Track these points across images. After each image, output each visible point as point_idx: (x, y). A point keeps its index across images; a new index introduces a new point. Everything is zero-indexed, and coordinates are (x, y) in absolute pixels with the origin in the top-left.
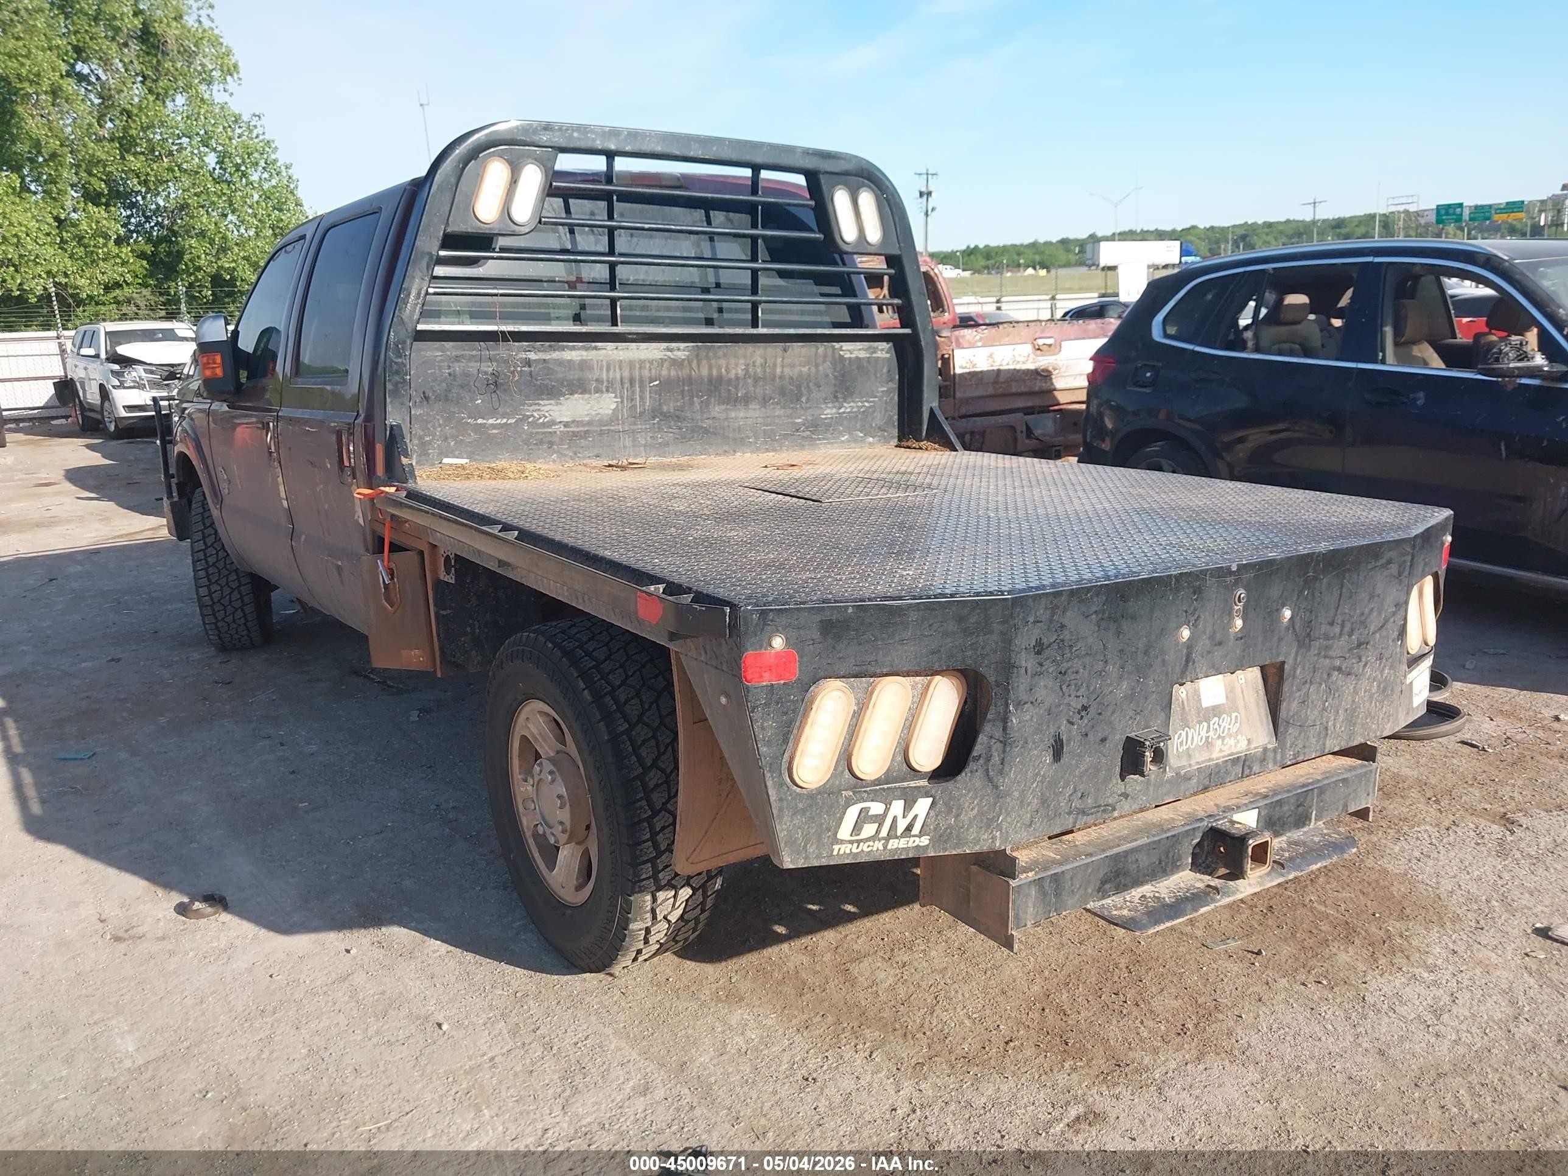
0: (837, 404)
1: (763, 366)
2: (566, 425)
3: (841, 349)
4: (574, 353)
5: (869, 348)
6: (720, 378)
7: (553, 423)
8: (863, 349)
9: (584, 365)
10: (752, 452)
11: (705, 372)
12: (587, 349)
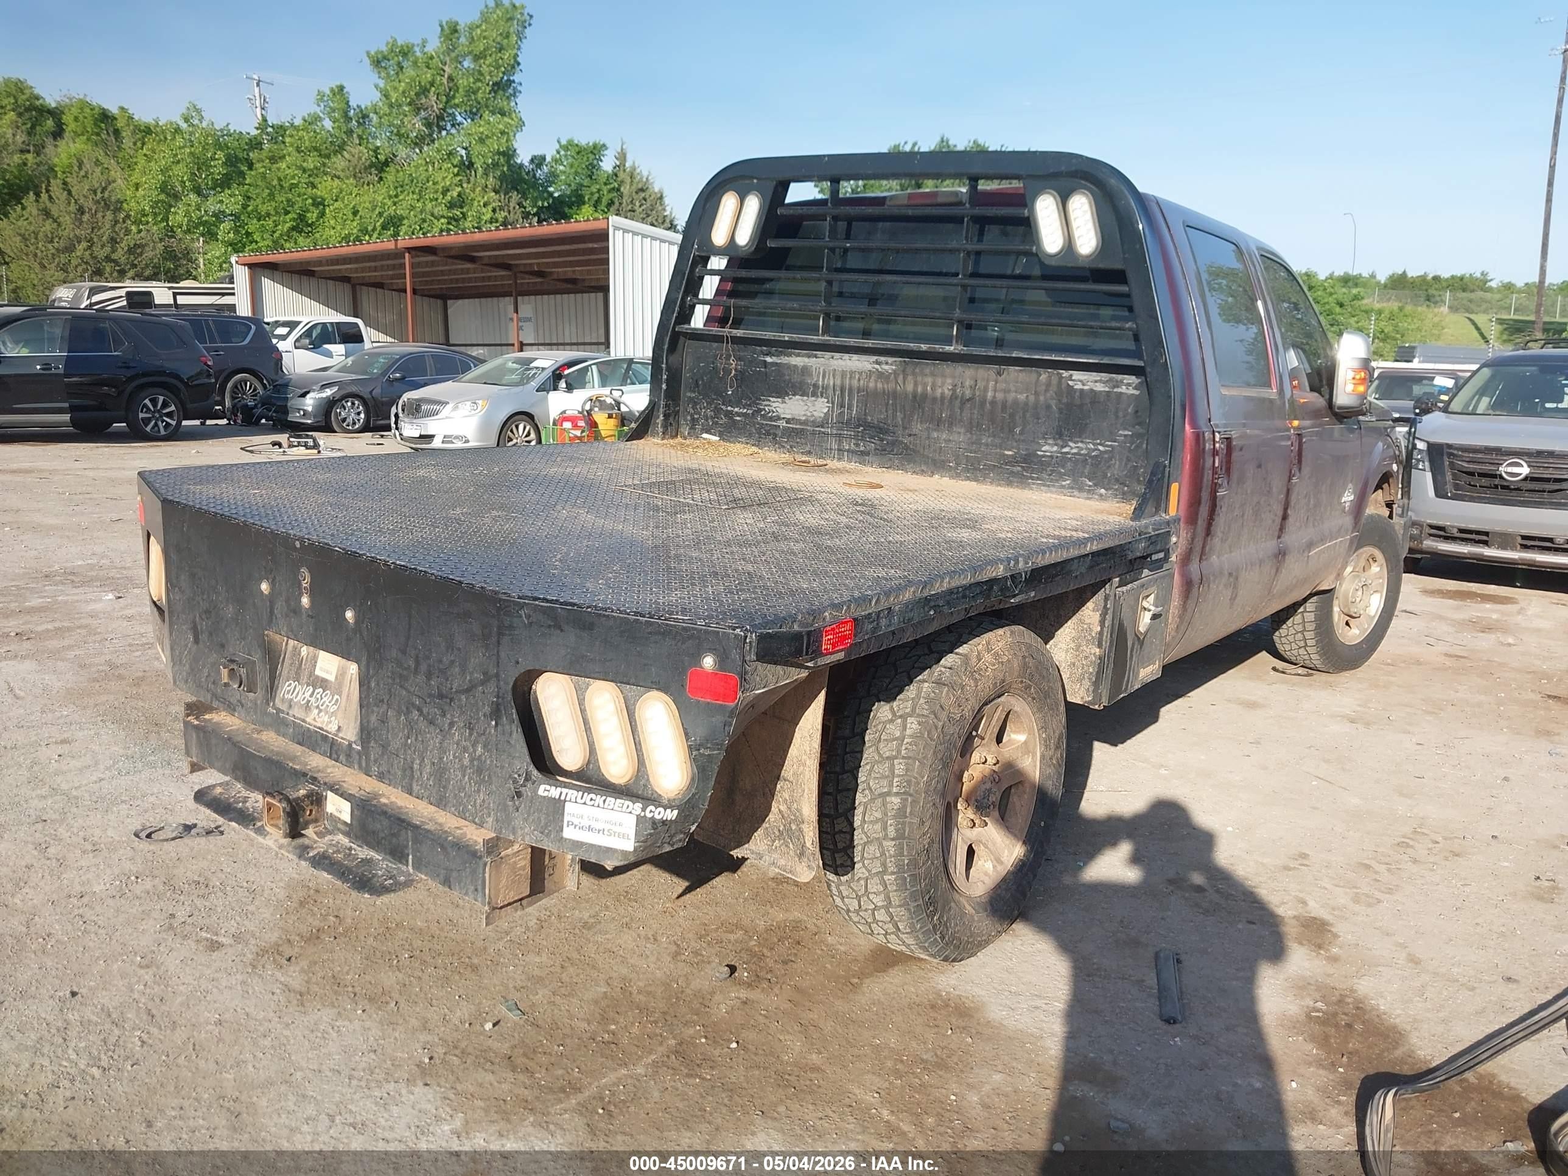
0: (1060, 442)
1: (973, 388)
2: (788, 421)
3: (1070, 378)
4: (799, 359)
5: (1111, 380)
6: (924, 396)
7: (779, 418)
8: (1100, 381)
9: (805, 370)
10: (952, 477)
11: (910, 387)
12: (809, 357)
